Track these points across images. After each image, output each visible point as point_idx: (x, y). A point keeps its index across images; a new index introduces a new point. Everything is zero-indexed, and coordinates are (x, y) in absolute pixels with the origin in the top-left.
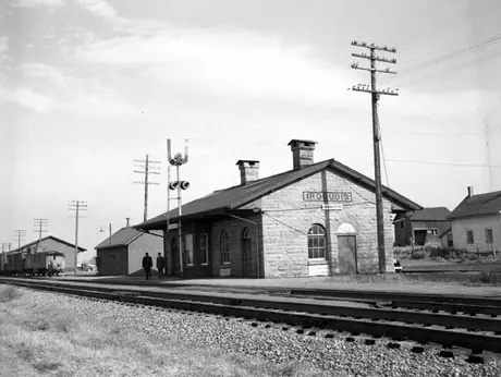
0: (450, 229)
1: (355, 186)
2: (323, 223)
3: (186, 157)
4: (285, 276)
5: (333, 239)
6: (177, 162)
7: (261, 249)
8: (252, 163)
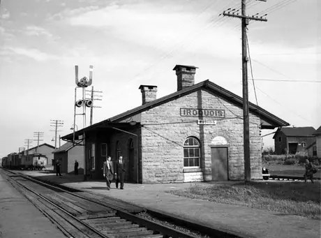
0: (315, 143)
1: (228, 105)
2: (198, 135)
3: (91, 80)
4: (161, 182)
5: (207, 150)
6: (83, 84)
7: (140, 158)
8: (151, 87)
